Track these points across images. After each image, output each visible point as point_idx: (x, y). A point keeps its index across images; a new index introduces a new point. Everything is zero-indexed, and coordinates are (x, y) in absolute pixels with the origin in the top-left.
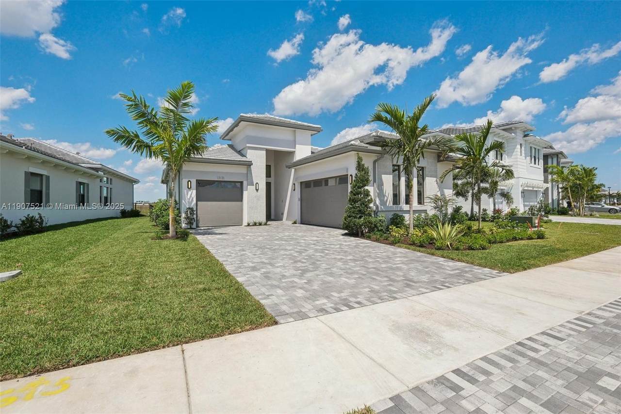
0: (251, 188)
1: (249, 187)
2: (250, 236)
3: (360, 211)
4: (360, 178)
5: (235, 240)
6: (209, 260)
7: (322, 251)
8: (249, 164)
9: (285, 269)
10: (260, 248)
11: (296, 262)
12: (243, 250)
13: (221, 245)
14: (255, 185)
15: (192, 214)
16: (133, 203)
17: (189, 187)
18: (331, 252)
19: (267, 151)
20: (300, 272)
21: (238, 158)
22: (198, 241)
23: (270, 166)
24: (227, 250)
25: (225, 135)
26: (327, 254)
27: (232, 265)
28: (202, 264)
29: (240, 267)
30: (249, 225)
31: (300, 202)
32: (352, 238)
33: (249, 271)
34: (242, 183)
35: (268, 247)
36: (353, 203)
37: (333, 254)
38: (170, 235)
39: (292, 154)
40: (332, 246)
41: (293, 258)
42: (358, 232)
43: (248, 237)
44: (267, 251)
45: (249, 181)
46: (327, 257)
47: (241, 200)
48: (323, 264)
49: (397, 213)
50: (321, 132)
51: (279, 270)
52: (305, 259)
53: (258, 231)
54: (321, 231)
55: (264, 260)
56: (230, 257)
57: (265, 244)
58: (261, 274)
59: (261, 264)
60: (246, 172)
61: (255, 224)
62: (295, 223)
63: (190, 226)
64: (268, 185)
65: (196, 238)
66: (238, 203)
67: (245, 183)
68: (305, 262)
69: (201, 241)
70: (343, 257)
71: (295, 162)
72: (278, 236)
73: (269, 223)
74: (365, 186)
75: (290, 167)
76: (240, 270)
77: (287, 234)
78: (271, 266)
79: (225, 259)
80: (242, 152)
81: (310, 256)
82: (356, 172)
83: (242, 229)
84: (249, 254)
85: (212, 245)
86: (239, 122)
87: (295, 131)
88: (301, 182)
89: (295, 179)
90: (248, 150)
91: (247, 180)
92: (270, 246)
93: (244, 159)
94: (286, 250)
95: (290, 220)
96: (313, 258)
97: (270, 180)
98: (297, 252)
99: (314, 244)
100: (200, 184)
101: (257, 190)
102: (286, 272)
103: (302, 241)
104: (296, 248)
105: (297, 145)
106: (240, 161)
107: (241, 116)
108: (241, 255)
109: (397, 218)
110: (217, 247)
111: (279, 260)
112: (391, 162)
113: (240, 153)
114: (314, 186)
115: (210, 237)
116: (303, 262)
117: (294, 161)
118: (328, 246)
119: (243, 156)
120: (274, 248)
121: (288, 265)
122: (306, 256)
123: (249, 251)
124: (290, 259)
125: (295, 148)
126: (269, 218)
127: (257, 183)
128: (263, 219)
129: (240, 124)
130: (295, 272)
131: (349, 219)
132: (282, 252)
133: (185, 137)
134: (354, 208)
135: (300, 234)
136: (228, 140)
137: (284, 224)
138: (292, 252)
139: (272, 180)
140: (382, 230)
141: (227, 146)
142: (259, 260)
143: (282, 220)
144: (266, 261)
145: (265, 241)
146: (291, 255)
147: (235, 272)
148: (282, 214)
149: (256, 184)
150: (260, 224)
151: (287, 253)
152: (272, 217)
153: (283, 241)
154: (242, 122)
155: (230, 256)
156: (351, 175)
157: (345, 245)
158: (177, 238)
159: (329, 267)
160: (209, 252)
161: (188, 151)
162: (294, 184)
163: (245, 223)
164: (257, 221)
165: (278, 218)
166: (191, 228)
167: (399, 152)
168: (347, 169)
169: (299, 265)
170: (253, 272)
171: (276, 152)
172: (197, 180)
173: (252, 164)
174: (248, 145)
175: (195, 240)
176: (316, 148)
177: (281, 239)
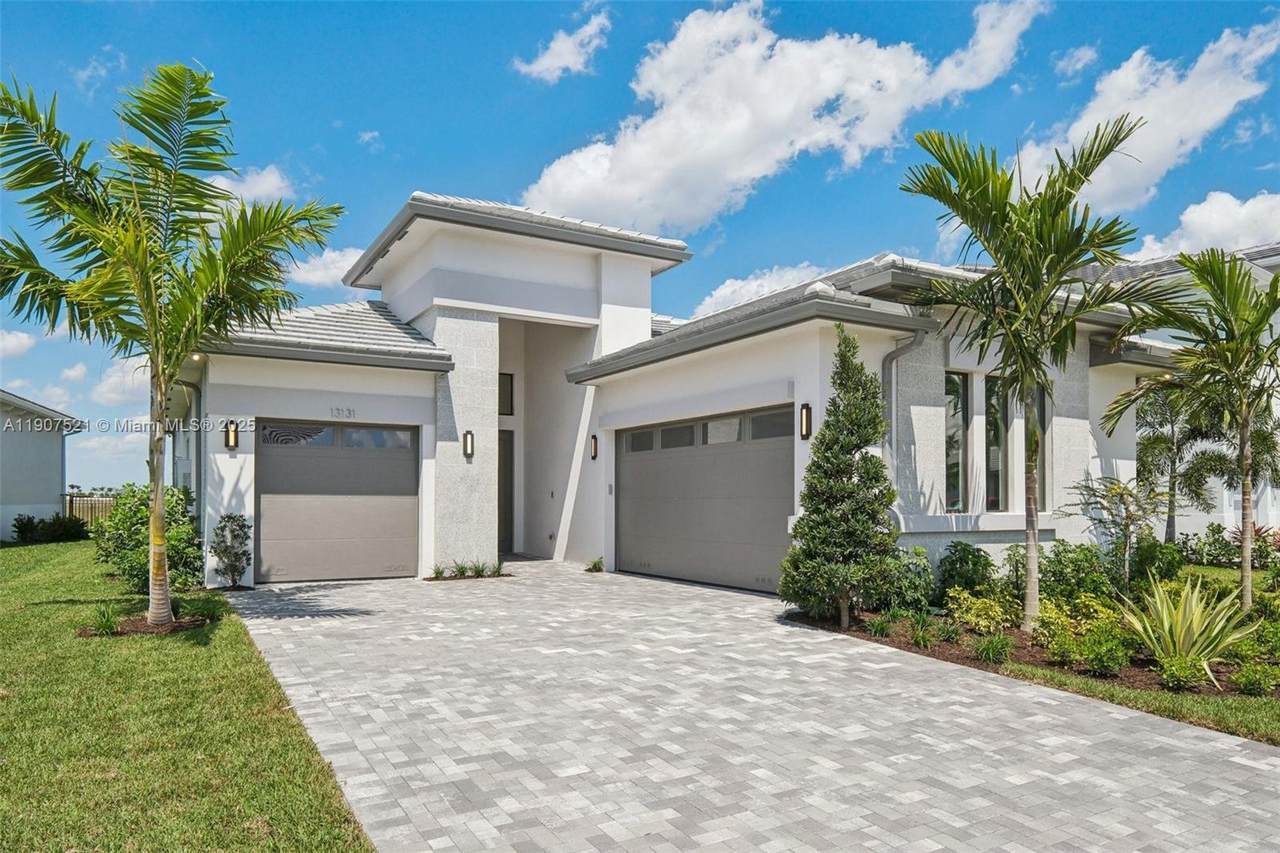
0: (450, 450)
1: (439, 444)
2: (446, 622)
3: (850, 534)
4: (847, 416)
5: (387, 640)
6: (274, 742)
7: (731, 695)
8: (441, 367)
9: (603, 799)
10: (485, 678)
11: (641, 754)
12: (421, 691)
13: (335, 665)
14: (461, 439)
15: (240, 535)
16: (63, 496)
17: (232, 443)
18: (768, 702)
19: (505, 323)
20: (669, 813)
21: (405, 344)
22: (251, 644)
23: (511, 376)
24: (355, 690)
25: (360, 270)
26: (755, 712)
27: (371, 770)
28: (245, 765)
29: (403, 787)
30: (439, 576)
31: (612, 498)
32: (823, 637)
33: (445, 812)
34: (415, 431)
35: (517, 673)
36: (822, 507)
37: (780, 711)
38: (150, 615)
39: (586, 334)
40: (763, 672)
41: (624, 732)
42: (838, 609)
43: (437, 628)
44: (515, 696)
45: (439, 424)
46: (761, 727)
47: (414, 489)
48: (757, 766)
49: (963, 540)
50: (686, 264)
51: (573, 803)
52: (675, 738)
53: (469, 599)
54: (697, 604)
55: (506, 744)
56: (366, 727)
57: (503, 661)
58: (500, 828)
59: (493, 764)
60: (430, 394)
61: (461, 574)
62: (596, 568)
63: (234, 581)
64: (506, 439)
65: (244, 627)
66: (406, 501)
67: (427, 433)
68: (678, 757)
69: (260, 646)
70: (826, 729)
71: (599, 363)
72: (545, 625)
73: (508, 567)
74: (867, 442)
75: (579, 379)
76: (405, 802)
77: (578, 613)
78: (539, 777)
79: (342, 737)
80: (416, 325)
81: (689, 723)
82: (832, 392)
83: (417, 589)
84: (445, 711)
85: (299, 664)
86: (410, 221)
87: (597, 258)
88: (616, 431)
89: (598, 417)
90: (438, 318)
91: (436, 422)
92: (523, 667)
93: (423, 348)
94: (586, 687)
95: (580, 559)
96: (705, 732)
97: (511, 423)
98: (633, 699)
99: (689, 662)
100: (273, 433)
101: (469, 457)
102: (608, 816)
103: (641, 647)
104: (626, 681)
105: (604, 306)
106: (409, 355)
107: (414, 199)
108: (413, 716)
109: (963, 560)
110: (318, 670)
111: (567, 745)
112: (941, 361)
113: (409, 328)
114: (665, 445)
115: (296, 625)
116: (671, 758)
117: (596, 357)
118: (744, 671)
119: (421, 338)
120: (540, 678)
121: (611, 772)
122: (677, 720)
123: (443, 693)
124: (615, 737)
125: (598, 315)
126: (506, 550)
127: (469, 432)
128: (488, 554)
129: (411, 229)
130: (649, 816)
131: (810, 563)
132: (575, 701)
133: (210, 258)
134: (826, 522)
135: (624, 615)
136: (371, 287)
137: (558, 574)
138: (615, 698)
139: (516, 424)
140: (918, 601)
141: (367, 306)
142: (488, 746)
143: (552, 559)
144: (516, 750)
145: (500, 648)
146: (611, 714)
147: (384, 816)
148: (552, 537)
149: (465, 436)
150: (479, 574)
151: (596, 704)
152: (518, 546)
153: (567, 645)
154: (418, 219)
155: (368, 719)
156: (806, 407)
157: (811, 667)
158: (175, 630)
159: (791, 786)
160: (283, 700)
161: (219, 311)
162: (594, 437)
163: (426, 568)
164: (469, 560)
165: (539, 551)
166: (236, 588)
167: (984, 326)
168: (791, 385)
169: (658, 771)
170: (460, 819)
171: (531, 328)
172: (258, 420)
173: (452, 367)
174: (437, 301)
175: (241, 638)
176: (666, 318)
177: (558, 637)
